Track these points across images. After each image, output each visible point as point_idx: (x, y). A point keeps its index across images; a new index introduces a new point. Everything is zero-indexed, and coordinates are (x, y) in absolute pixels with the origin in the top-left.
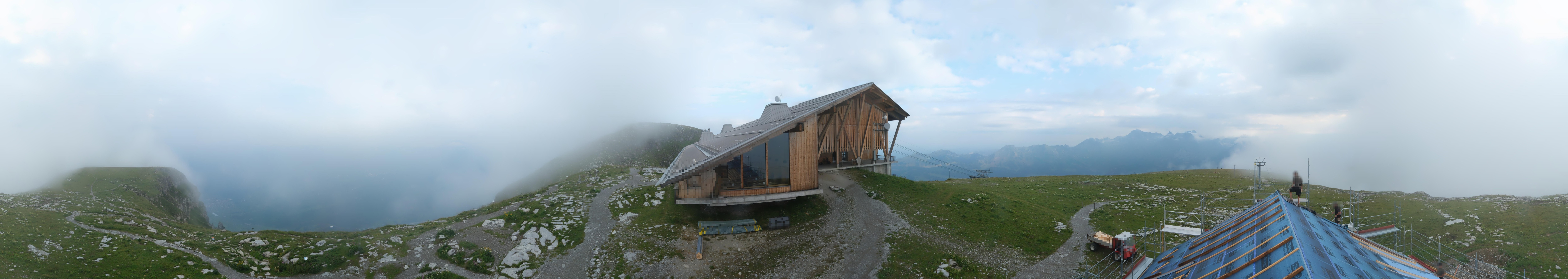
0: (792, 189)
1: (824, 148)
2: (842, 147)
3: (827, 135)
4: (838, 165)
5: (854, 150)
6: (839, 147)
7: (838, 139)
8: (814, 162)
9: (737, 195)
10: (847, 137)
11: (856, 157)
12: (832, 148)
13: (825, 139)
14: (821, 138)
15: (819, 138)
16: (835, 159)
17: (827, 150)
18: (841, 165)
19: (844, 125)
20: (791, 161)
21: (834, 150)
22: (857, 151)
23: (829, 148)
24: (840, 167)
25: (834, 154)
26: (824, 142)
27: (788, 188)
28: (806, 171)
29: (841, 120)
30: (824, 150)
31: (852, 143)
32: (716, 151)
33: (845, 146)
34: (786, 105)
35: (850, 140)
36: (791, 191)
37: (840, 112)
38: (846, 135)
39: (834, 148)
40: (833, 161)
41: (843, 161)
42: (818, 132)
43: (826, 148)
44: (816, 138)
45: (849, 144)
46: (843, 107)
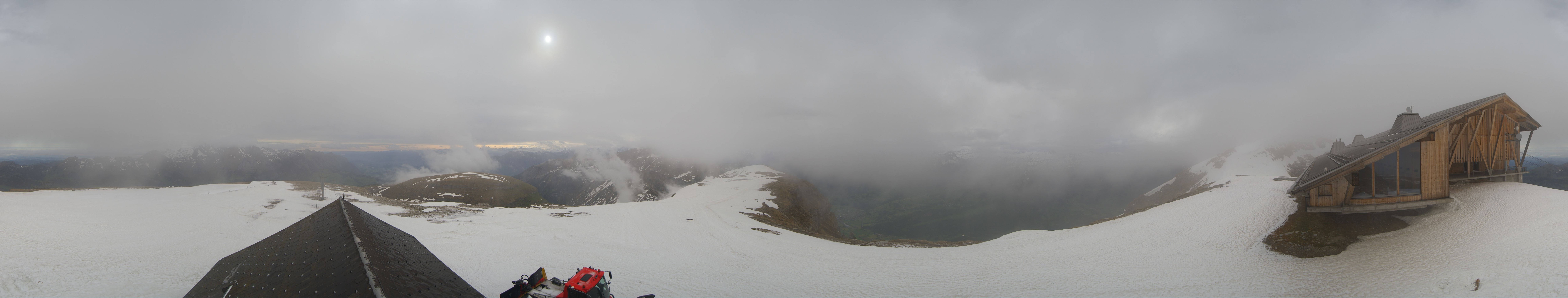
0: (1423, 198)
1: (1455, 158)
2: (1473, 158)
3: (1458, 145)
4: (1469, 175)
5: (1485, 161)
6: (1470, 158)
7: (1470, 149)
8: (1445, 172)
9: (1368, 204)
10: (1478, 148)
11: (1487, 167)
12: (1463, 158)
13: (1456, 150)
14: (1452, 149)
15: (1450, 148)
16: (1466, 169)
17: (1458, 160)
18: (1472, 175)
19: (1475, 135)
20: (1422, 171)
21: (1465, 160)
22: (1488, 162)
23: (1460, 158)
24: (1471, 177)
25: (1465, 164)
26: (1455, 152)
27: (1419, 197)
28: (1437, 180)
29: (1472, 131)
30: (1455, 161)
31: (1483, 153)
32: (1348, 159)
33: (1477, 157)
34: (1417, 115)
35: (1481, 150)
36: (1422, 200)
37: (1471, 122)
38: (1478, 145)
39: (1465, 158)
40: (1465, 172)
41: (1474, 171)
42: (1449, 142)
43: (1458, 158)
44: (1447, 147)
45: (1481, 154)
46: (1474, 117)
